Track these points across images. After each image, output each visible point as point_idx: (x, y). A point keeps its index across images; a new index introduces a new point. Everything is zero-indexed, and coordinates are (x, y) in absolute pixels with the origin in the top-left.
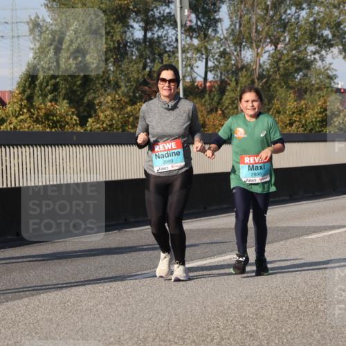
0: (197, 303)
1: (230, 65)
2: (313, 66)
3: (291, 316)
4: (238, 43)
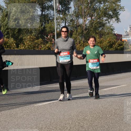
0: (62, 115)
1: (74, 25)
2: (106, 25)
3: (97, 119)
4: (77, 16)
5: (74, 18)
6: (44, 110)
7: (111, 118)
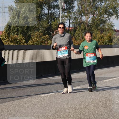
1: (78, 22)
2: (106, 22)
5: (78, 16)
6: (50, 100)
7: (110, 107)
